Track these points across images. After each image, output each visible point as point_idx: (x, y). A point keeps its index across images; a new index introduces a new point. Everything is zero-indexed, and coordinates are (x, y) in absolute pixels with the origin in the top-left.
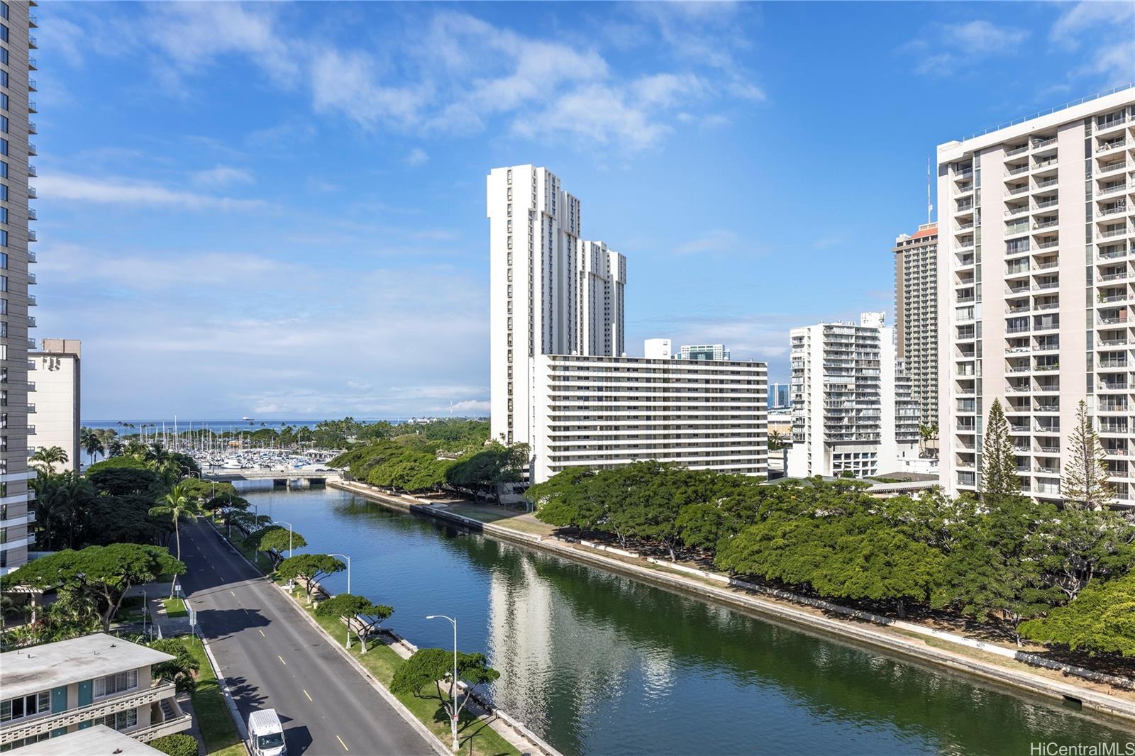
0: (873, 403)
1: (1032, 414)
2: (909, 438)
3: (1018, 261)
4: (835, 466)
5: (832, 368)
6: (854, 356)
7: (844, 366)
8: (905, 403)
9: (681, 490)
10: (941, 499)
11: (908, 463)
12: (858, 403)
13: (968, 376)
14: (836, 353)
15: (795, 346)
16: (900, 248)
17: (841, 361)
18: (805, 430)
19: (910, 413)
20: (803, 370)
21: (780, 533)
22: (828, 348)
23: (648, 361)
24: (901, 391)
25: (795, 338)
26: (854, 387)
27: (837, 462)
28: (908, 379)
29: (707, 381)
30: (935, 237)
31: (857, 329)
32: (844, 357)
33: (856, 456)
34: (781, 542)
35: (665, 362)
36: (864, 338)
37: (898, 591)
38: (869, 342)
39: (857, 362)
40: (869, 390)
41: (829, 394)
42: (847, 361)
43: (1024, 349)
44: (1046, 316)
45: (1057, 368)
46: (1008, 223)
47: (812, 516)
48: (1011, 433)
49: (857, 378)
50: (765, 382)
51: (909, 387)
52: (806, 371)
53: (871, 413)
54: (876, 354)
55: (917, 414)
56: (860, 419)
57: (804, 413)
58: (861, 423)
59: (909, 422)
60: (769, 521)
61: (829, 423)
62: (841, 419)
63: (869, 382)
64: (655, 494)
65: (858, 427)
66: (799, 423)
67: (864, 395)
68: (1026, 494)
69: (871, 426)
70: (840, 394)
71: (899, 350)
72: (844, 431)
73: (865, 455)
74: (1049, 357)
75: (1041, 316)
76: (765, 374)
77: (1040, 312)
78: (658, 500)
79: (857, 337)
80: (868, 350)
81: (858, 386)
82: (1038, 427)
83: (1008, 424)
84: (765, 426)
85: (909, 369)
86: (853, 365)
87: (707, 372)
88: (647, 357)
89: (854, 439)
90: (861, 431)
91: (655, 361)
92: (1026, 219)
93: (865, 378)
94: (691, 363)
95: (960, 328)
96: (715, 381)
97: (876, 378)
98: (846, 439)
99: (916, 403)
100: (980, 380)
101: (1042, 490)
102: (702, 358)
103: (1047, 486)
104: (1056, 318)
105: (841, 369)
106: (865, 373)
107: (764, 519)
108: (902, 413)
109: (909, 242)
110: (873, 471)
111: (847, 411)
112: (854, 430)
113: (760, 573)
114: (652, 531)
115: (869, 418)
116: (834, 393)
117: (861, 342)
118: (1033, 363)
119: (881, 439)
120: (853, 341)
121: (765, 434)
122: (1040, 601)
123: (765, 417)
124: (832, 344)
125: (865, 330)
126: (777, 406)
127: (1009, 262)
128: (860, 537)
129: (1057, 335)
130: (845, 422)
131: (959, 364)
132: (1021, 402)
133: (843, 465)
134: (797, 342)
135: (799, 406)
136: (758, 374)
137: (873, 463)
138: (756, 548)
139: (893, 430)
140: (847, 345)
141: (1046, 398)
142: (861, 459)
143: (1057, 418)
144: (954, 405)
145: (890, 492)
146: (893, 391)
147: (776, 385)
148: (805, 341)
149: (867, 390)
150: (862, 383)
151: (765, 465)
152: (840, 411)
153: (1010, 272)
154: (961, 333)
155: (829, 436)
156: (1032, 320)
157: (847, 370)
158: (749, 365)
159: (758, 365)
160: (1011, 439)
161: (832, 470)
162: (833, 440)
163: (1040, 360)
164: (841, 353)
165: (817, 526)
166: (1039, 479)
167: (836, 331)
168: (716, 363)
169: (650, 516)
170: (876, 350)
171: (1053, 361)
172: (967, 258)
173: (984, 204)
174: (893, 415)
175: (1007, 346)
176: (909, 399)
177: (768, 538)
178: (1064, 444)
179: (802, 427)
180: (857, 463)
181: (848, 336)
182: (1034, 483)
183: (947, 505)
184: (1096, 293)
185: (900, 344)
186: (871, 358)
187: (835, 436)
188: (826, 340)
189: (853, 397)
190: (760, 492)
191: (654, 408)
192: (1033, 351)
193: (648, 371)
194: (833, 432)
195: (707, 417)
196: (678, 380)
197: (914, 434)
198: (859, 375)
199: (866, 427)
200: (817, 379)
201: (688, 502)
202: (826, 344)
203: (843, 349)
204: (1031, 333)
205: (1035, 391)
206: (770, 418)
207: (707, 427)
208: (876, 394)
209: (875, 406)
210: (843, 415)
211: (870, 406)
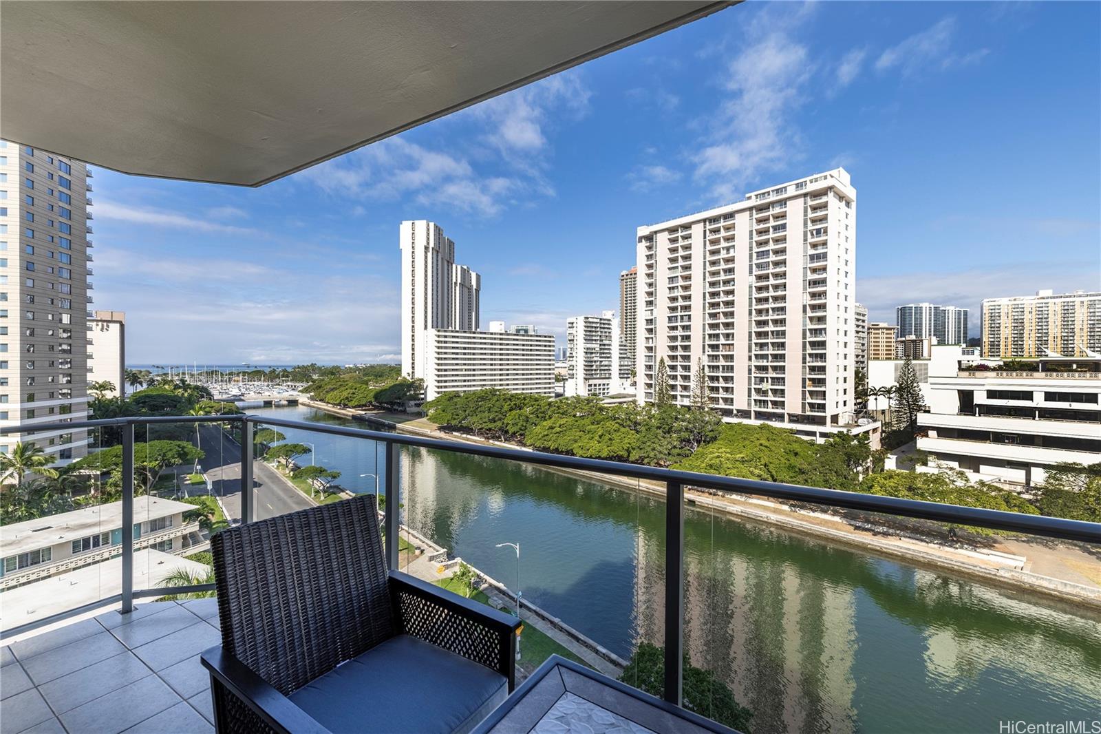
0: (608, 357)
1: (678, 364)
2: (626, 376)
3: (673, 288)
4: (589, 390)
5: (588, 339)
6: (599, 333)
7: (594, 338)
8: (624, 358)
9: (508, 404)
10: (636, 406)
11: (624, 389)
12: (601, 357)
13: (650, 345)
14: (590, 331)
15: (569, 327)
16: (623, 278)
17: (592, 336)
18: (574, 372)
19: (626, 363)
20: (573, 340)
21: (558, 425)
22: (586, 329)
23: (492, 334)
24: (622, 352)
25: (569, 323)
26: (598, 349)
27: (590, 388)
28: (625, 346)
29: (523, 345)
30: (635, 274)
31: (601, 319)
32: (594, 334)
33: (600, 385)
34: (558, 429)
35: (501, 334)
36: (604, 324)
37: (615, 453)
38: (606, 326)
39: (600, 336)
40: (606, 351)
41: (586, 353)
42: (595, 336)
43: (675, 331)
44: (685, 315)
45: (690, 341)
46: (669, 269)
47: (575, 416)
48: (669, 373)
49: (600, 345)
50: (554, 346)
51: (626, 350)
52: (575, 341)
53: (606, 363)
54: (610, 332)
55: (630, 364)
56: (602, 366)
57: (573, 363)
58: (602, 368)
59: (626, 368)
60: (553, 419)
61: (586, 368)
62: (592, 366)
63: (606, 347)
64: (494, 405)
65: (601, 370)
66: (571, 368)
67: (604, 353)
68: (675, 403)
69: (607, 370)
70: (592, 353)
71: (622, 331)
72: (593, 372)
73: (604, 385)
74: (686, 336)
75: (683, 316)
76: (554, 341)
77: (683, 313)
78: (495, 409)
79: (600, 323)
80: (606, 330)
81: (601, 349)
82: (681, 370)
83: (668, 368)
84: (553, 369)
85: (626, 341)
86: (598, 338)
87: (523, 340)
88: (491, 331)
89: (598, 376)
90: (602, 372)
91: (495, 334)
92: (677, 267)
93: (604, 345)
94: (515, 335)
95: (647, 320)
96: (527, 345)
97: (610, 345)
98: (595, 376)
99: (629, 358)
100: (655, 347)
101: (682, 401)
102: (522, 332)
103: (685, 399)
104: (689, 317)
105: (592, 340)
106: (605, 342)
107: (550, 418)
108: (622, 363)
109: (627, 275)
110: (608, 393)
111: (595, 362)
112: (598, 372)
113: (547, 446)
114: (492, 425)
115: (606, 366)
116: (589, 352)
117: (602, 326)
118: (679, 338)
119: (612, 376)
120: (598, 325)
121: (553, 374)
122: (679, 455)
123: (553, 365)
124: (588, 327)
125: (604, 320)
126: (562, 359)
127: (670, 288)
128: (597, 426)
129: (690, 325)
130: (594, 368)
131: (646, 338)
132: (674, 358)
133: (593, 390)
134: (570, 325)
135: (571, 359)
136: (550, 341)
137: (608, 389)
138: (545, 433)
139: (618, 372)
140: (595, 327)
141: (685, 356)
142: (602, 387)
143: (689, 366)
144: (644, 359)
145: (614, 403)
146: (618, 351)
147: (561, 348)
148: (575, 325)
150: (603, 347)
151: (553, 390)
152: (592, 362)
153: (670, 293)
154: (647, 323)
155: (586, 375)
156: (679, 318)
157: (596, 340)
158: (545, 337)
159: (550, 337)
160: (669, 376)
161: (587, 392)
162: (588, 377)
163: (683, 337)
164: (593, 331)
165: (577, 421)
166: (681, 396)
167: (590, 320)
168: (531, 336)
169: (491, 418)
170: (610, 330)
171: (688, 338)
172: (650, 285)
173: (658, 259)
174: (618, 364)
175: (668, 330)
176: (625, 356)
177: (552, 428)
178: (692, 378)
179: (573, 370)
180: (600, 389)
181: (596, 323)
182: (679, 398)
183: (639, 409)
184: (707, 305)
185: (622, 328)
186: (607, 334)
187: (589, 374)
188: (585, 324)
189: (598, 355)
190: (550, 404)
191: (495, 359)
192: (679, 333)
193: (491, 339)
194: (588, 373)
195: (523, 365)
196: (508, 344)
197: (627, 374)
198: (601, 343)
199: (604, 370)
200: (581, 345)
201: (511, 410)
202: (585, 326)
203: (594, 329)
204: (679, 324)
205: (680, 352)
206: (557, 365)
207: (523, 370)
208: (610, 353)
209: (609, 360)
210: (593, 364)
211: (606, 359)
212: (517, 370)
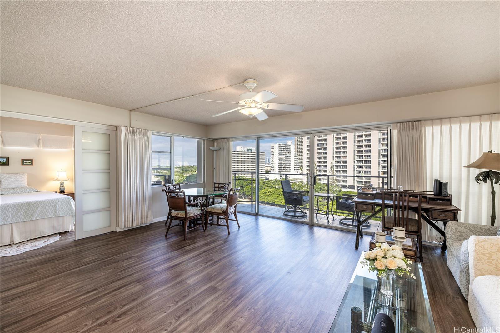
1: (322, 165)
2: (297, 170)
5: (280, 154)
8: (296, 162)
9: (245, 182)
10: (303, 184)
13: (309, 156)
14: (281, 150)
15: (272, 149)
17: (282, 152)
18: (274, 168)
19: (297, 165)
20: (273, 154)
21: (268, 192)
22: (279, 149)
23: (237, 152)
24: (296, 159)
25: (272, 147)
26: (285, 158)
28: (297, 157)
29: (251, 157)
31: (286, 145)
34: (268, 194)
35: (241, 152)
36: (287, 147)
38: (288, 148)
39: (286, 152)
41: (279, 160)
43: (320, 150)
44: (325, 143)
45: (327, 155)
47: (275, 188)
48: (318, 169)
50: (265, 157)
53: (289, 165)
54: (290, 151)
55: (299, 165)
56: (286, 166)
57: (274, 165)
58: (287, 167)
59: (297, 167)
60: (266, 189)
61: (279, 167)
62: (282, 166)
63: (288, 157)
64: (240, 183)
65: (286, 168)
66: (272, 167)
68: (320, 182)
69: (289, 168)
70: (282, 160)
71: (295, 150)
72: (283, 169)
76: (265, 155)
77: (324, 142)
79: (286, 147)
80: (288, 150)
82: (323, 168)
83: (317, 167)
84: (265, 167)
85: (297, 154)
86: (285, 153)
87: (251, 154)
88: (237, 151)
89: (285, 170)
91: (239, 152)
93: (287, 156)
94: (248, 152)
95: (307, 145)
96: (253, 157)
97: (290, 156)
98: (283, 171)
99: (299, 162)
101: (324, 181)
102: (250, 151)
103: (325, 180)
104: (327, 144)
105: (282, 154)
106: (288, 155)
107: (264, 189)
110: (289, 178)
112: (285, 168)
113: (263, 201)
115: (288, 166)
116: (281, 159)
117: (287, 148)
118: (322, 153)
119: (291, 170)
120: (285, 147)
121: (265, 169)
122: (322, 205)
123: (265, 165)
125: (288, 145)
126: (268, 163)
129: (327, 148)
130: (283, 167)
131: (307, 153)
132: (320, 162)
133: (282, 177)
135: (272, 163)
136: (263, 155)
138: (263, 195)
139: (294, 168)
141: (325, 161)
143: (327, 166)
144: (306, 162)
145: (292, 182)
146: (294, 159)
147: (267, 158)
148: (274, 147)
149: (288, 159)
150: (287, 157)
151: (265, 177)
154: (308, 147)
155: (279, 170)
156: (322, 144)
158: (261, 153)
159: (263, 153)
160: (318, 170)
161: (280, 178)
162: (280, 171)
163: (324, 153)
164: (282, 150)
165: (276, 190)
166: (323, 179)
167: (281, 145)
168: (253, 152)
170: (290, 150)
171: (326, 153)
174: (294, 165)
175: (318, 150)
177: (266, 193)
178: (328, 171)
182: (322, 180)
183: (304, 185)
184: (335, 138)
185: (295, 148)
186: (289, 152)
187: (281, 170)
188: (279, 147)
189: (285, 161)
190: (264, 183)
191: (239, 163)
192: (322, 151)
193: (237, 154)
194: (280, 169)
195: (251, 165)
196: (244, 156)
197: (298, 169)
198: (286, 155)
199: (288, 168)
200: (277, 157)
201: (247, 185)
202: (279, 148)
203: (283, 149)
204: (322, 147)
205: (323, 160)
206: (266, 165)
207: (251, 167)
208: (290, 160)
209: (290, 163)
210: (283, 165)
211: (289, 163)
212: (249, 168)
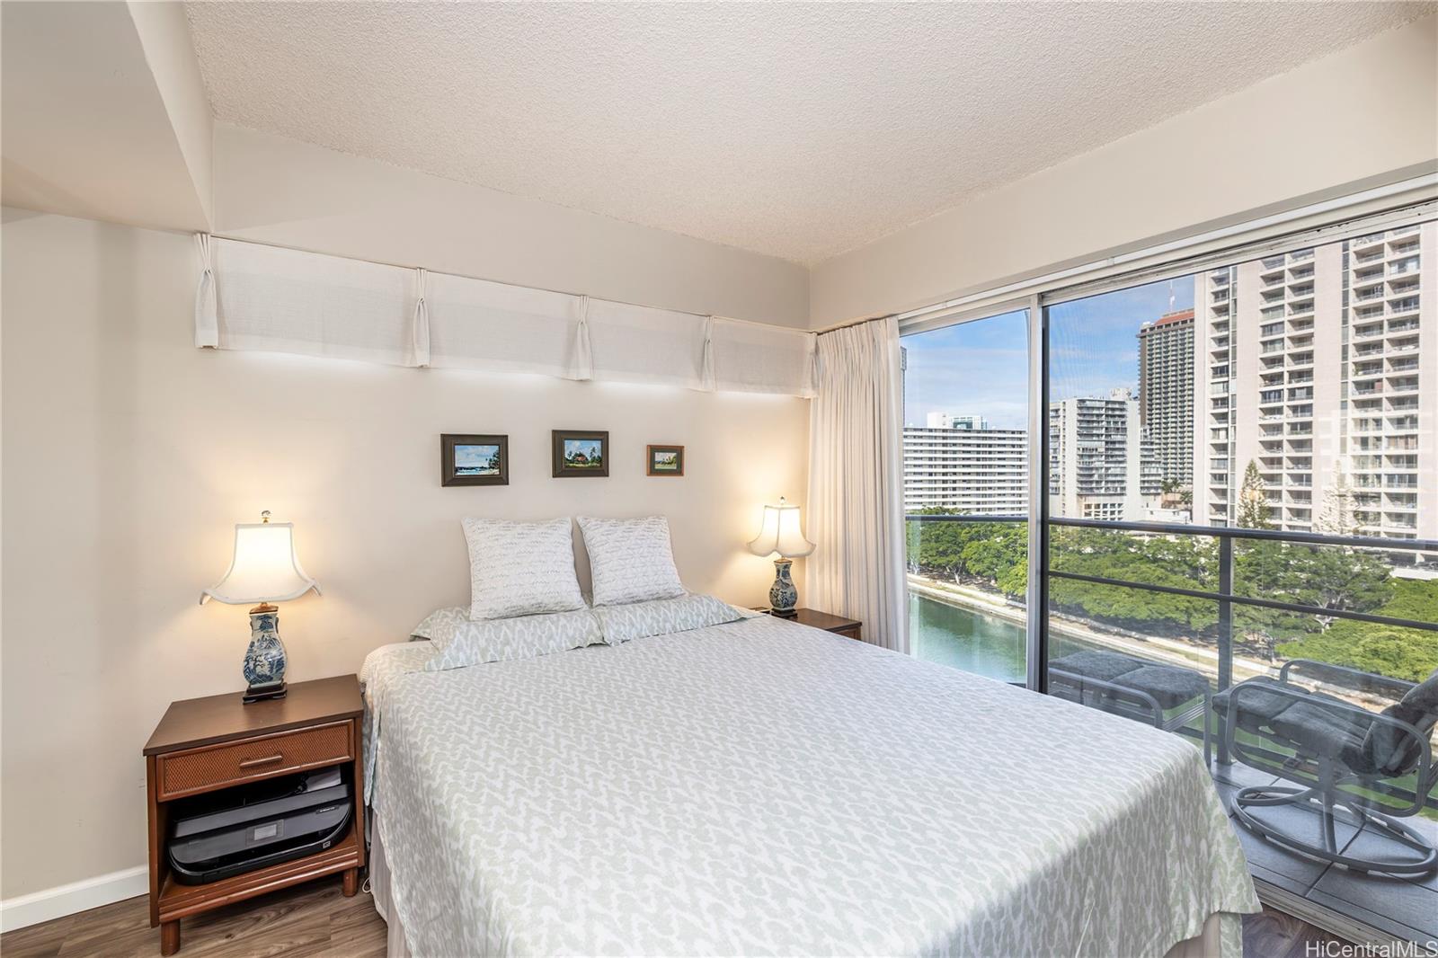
0: (1120, 462)
1: (1284, 471)
2: (1152, 491)
3: (1272, 342)
4: (1086, 514)
5: (1085, 434)
6: (1104, 423)
7: (1095, 432)
8: (1148, 462)
9: (966, 530)
11: (1152, 513)
12: (1107, 462)
13: (1222, 440)
14: (1089, 422)
15: (1051, 417)
16: (1144, 334)
17: (1093, 428)
18: (1059, 484)
19: (1154, 471)
22: (1081, 418)
23: (931, 430)
24: (1146, 453)
25: (1051, 411)
26: (1104, 450)
27: (1087, 511)
28: (1152, 443)
29: (978, 446)
30: (1192, 321)
31: (1107, 402)
32: (1095, 425)
33: (1105, 506)
35: (944, 431)
36: (1113, 409)
37: (1161, 614)
38: (1117, 413)
39: (1107, 429)
40: (1117, 453)
41: (1081, 456)
42: (1097, 428)
43: (1278, 416)
44: (1301, 388)
45: (1311, 432)
46: (1263, 311)
48: (1265, 488)
49: (1107, 443)
51: (1152, 450)
52: (1061, 437)
53: (1118, 471)
54: (1123, 423)
55: (1159, 471)
56: (1108, 475)
58: (1110, 478)
59: (1153, 478)
61: (1082, 479)
62: (1092, 475)
63: (1117, 446)
65: (1107, 482)
66: (1054, 478)
67: (1112, 456)
69: (1118, 481)
70: (1091, 456)
71: (1143, 419)
72: (1094, 485)
73: (1113, 505)
74: (1302, 423)
75: (1295, 389)
77: (1294, 385)
78: (946, 538)
79: (1107, 409)
80: (1117, 419)
81: (1107, 449)
82: (1291, 482)
83: (1262, 480)
88: (929, 427)
89: (1103, 491)
90: (1109, 485)
91: (936, 430)
92: (1282, 307)
93: (1114, 443)
95: (1214, 400)
96: (984, 445)
97: (1123, 442)
98: (1096, 491)
99: (1158, 463)
100: (1234, 444)
102: (965, 427)
104: (1310, 391)
105: (1092, 435)
106: (1114, 438)
108: (1147, 471)
109: (1152, 329)
110: (1119, 519)
111: (1097, 469)
112: (1103, 484)
114: (943, 560)
115: (1116, 475)
116: (1086, 454)
117: (1110, 413)
118: (1286, 428)
119: (1127, 492)
120: (1103, 412)
124: (1084, 415)
125: (1114, 402)
127: (1264, 343)
128: (1125, 569)
129: (1311, 405)
130: (1096, 478)
131: (1214, 430)
132: (1274, 462)
133: (1093, 514)
134: (1053, 414)
136: (1020, 439)
137: (1120, 512)
139: (1139, 485)
140: (1097, 415)
141: (1300, 458)
142: (1109, 509)
143: (1309, 475)
144: (1208, 463)
146: (1139, 453)
148: (1060, 413)
149: (1115, 452)
150: (1112, 446)
152: (1092, 469)
153: (1265, 351)
154: (1214, 404)
155: (1082, 489)
156: (1286, 393)
157: (1098, 435)
158: (1013, 432)
159: (1021, 432)
160: (1264, 492)
162: (1084, 492)
163: (1294, 427)
164: (1093, 422)
167: (1088, 404)
169: (941, 549)
170: (1123, 420)
171: (1306, 427)
172: (1221, 341)
173: (1239, 296)
174: (1139, 472)
175: (1261, 414)
176: (1153, 459)
178: (1315, 497)
179: (1057, 481)
180: (1105, 512)
181: (1098, 408)
184: (1351, 367)
185: (1143, 415)
186: (1119, 425)
187: (1086, 489)
188: (1080, 412)
189: (1103, 458)
191: (935, 467)
192: (1286, 418)
193: (930, 437)
194: (1084, 486)
195: (978, 474)
196: (954, 445)
197: (1156, 488)
198: (1109, 439)
199: (1114, 482)
200: (1072, 444)
201: (971, 539)
202: (1079, 414)
203: (1095, 419)
204: (1285, 403)
205: (1288, 452)
207: (978, 481)
208: (1123, 456)
209: (1121, 465)
210: (1094, 472)
211: (1117, 465)
212: (969, 481)
